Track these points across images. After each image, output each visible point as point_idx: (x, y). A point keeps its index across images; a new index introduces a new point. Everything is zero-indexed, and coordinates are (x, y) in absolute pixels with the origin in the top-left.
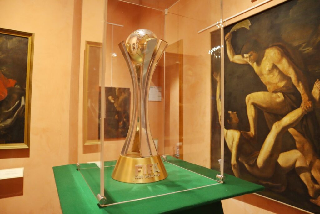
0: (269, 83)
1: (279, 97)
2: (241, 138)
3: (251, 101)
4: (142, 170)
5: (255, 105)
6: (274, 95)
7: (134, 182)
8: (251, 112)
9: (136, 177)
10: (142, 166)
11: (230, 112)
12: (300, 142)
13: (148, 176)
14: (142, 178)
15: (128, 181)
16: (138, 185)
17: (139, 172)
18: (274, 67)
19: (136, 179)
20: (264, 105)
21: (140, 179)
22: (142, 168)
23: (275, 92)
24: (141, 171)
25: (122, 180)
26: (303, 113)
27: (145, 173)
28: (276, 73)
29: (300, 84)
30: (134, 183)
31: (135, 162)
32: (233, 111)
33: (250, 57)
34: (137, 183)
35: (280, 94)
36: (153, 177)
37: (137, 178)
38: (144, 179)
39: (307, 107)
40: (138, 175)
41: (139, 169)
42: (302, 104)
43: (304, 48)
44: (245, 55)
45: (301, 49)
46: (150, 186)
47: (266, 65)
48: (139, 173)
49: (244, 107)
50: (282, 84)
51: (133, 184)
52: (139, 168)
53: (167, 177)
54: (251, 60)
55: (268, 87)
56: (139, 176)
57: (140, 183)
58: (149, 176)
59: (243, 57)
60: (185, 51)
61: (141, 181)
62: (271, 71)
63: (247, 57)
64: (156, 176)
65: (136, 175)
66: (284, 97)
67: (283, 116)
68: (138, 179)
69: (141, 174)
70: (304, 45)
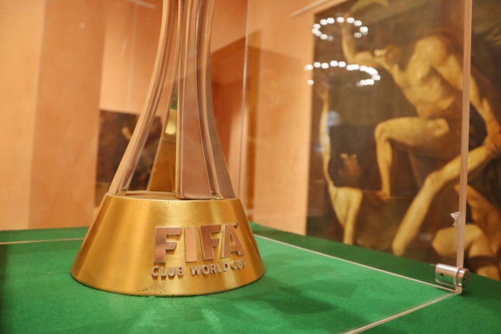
0: (422, 102)
1: (439, 127)
2: (365, 203)
3: (385, 135)
4: (180, 243)
5: (392, 142)
6: (430, 124)
7: (146, 292)
8: (384, 156)
9: (156, 270)
10: (181, 229)
11: (344, 156)
12: (480, 210)
13: (203, 266)
14: (180, 277)
15: (129, 289)
16: (164, 303)
17: (170, 251)
18: (433, 72)
19: (155, 278)
20: (410, 142)
21: (171, 277)
22: (182, 238)
23: (433, 117)
24: (178, 248)
25: (106, 284)
26: (488, 157)
27: (193, 257)
28: (436, 84)
29: (485, 103)
30: (147, 296)
31: (157, 216)
32: (350, 154)
33: (386, 55)
34: (157, 296)
35: (442, 122)
36: (219, 273)
37: (159, 274)
38: (187, 277)
39: (496, 146)
40: (163, 264)
41: (170, 241)
42: (488, 140)
43: (495, 35)
44: (378, 53)
45: (489, 38)
46: (211, 306)
47: (417, 69)
48: (170, 256)
49: (372, 147)
50: (446, 104)
51: (143, 299)
52: (168, 236)
53: (265, 272)
54: (388, 61)
55: (419, 109)
56: (168, 265)
57: (173, 296)
58: (206, 268)
59: (373, 55)
60: (265, 44)
61: (175, 287)
62: (425, 80)
63: (381, 57)
64: (233, 269)
65: (155, 264)
66: (450, 126)
67: (445, 161)
68: (164, 278)
69: (175, 261)
70: (496, 30)
